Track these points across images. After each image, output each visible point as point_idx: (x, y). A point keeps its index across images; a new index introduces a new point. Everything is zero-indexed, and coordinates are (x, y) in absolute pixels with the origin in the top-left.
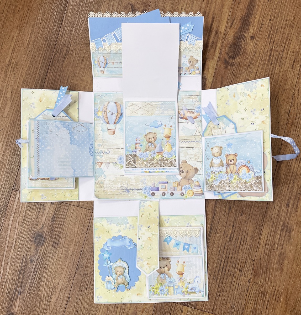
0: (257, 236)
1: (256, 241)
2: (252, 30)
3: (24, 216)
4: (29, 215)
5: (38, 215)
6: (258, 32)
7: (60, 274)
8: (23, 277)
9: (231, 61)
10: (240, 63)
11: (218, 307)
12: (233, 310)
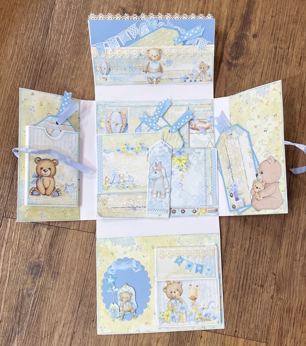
0: (277, 247)
1: (276, 252)
2: (254, 28)
3: (17, 245)
4: (23, 244)
5: (33, 243)
6: (261, 29)
7: (62, 306)
8: (20, 313)
9: (234, 62)
10: (244, 64)
11: (240, 329)
12: (257, 331)
